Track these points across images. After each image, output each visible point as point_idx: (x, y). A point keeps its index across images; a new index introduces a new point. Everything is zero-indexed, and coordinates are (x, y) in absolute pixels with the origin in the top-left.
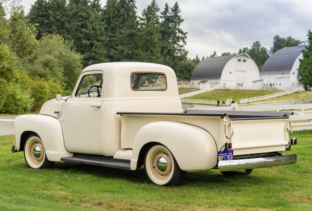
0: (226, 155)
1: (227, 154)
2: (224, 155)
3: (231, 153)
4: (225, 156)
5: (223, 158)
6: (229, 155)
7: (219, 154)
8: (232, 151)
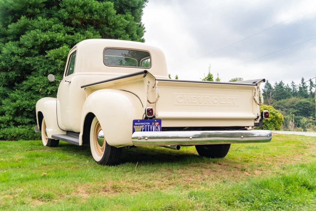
0: (149, 126)
1: (151, 124)
2: (144, 125)
3: (157, 123)
4: (146, 126)
5: (144, 129)
6: (154, 125)
7: (136, 124)
8: (159, 121)
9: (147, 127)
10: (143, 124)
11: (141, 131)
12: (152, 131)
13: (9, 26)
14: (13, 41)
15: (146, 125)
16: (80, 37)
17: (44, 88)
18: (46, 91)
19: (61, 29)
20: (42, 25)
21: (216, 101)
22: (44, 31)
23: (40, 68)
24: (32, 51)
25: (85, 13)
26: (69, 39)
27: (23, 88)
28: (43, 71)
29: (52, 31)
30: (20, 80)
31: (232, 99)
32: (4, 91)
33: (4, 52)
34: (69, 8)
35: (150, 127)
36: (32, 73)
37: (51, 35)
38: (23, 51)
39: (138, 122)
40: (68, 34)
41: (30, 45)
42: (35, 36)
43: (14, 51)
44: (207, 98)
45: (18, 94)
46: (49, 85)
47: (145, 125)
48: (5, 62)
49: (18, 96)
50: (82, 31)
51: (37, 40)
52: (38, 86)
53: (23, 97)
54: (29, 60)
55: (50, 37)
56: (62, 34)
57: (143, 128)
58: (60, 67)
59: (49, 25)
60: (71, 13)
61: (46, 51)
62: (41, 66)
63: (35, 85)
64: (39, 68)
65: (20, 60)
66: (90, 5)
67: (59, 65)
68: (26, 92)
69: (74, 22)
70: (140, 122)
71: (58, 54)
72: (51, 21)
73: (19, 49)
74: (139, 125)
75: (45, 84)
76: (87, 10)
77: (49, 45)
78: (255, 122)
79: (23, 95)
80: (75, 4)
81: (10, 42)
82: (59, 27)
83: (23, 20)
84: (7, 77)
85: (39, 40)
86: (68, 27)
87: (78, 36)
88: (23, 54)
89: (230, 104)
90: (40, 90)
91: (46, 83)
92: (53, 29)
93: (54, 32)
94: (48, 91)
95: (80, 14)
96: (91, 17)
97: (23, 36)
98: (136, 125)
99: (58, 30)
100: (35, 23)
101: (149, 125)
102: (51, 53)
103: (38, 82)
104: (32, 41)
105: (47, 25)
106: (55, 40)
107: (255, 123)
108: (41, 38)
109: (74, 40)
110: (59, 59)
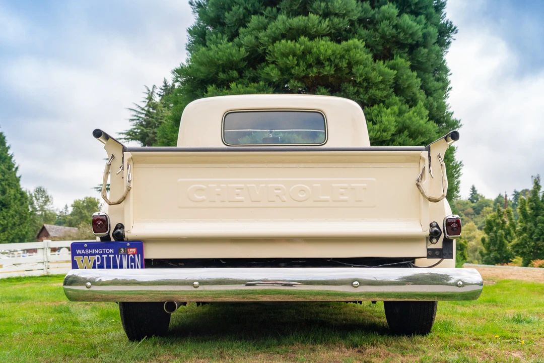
0: (111, 256)
1: (117, 252)
2: (101, 255)
3: (134, 250)
4: (105, 256)
5: (99, 263)
6: (125, 255)
7: (78, 252)
8: (139, 244)
9: (108, 259)
10: (96, 251)
11: (94, 267)
12: (121, 267)
15: (106, 254)
21: (302, 196)
25: (308, 65)
31: (353, 188)
34: (281, 62)
35: (114, 258)
39: (85, 248)
44: (276, 189)
47: (103, 254)
57: (98, 261)
66: (315, 50)
70: (88, 248)
74: (88, 255)
76: (312, 60)
78: (429, 247)
80: (290, 52)
89: (345, 201)
95: (300, 70)
96: (319, 73)
98: (79, 255)
101: (112, 254)
107: (428, 250)
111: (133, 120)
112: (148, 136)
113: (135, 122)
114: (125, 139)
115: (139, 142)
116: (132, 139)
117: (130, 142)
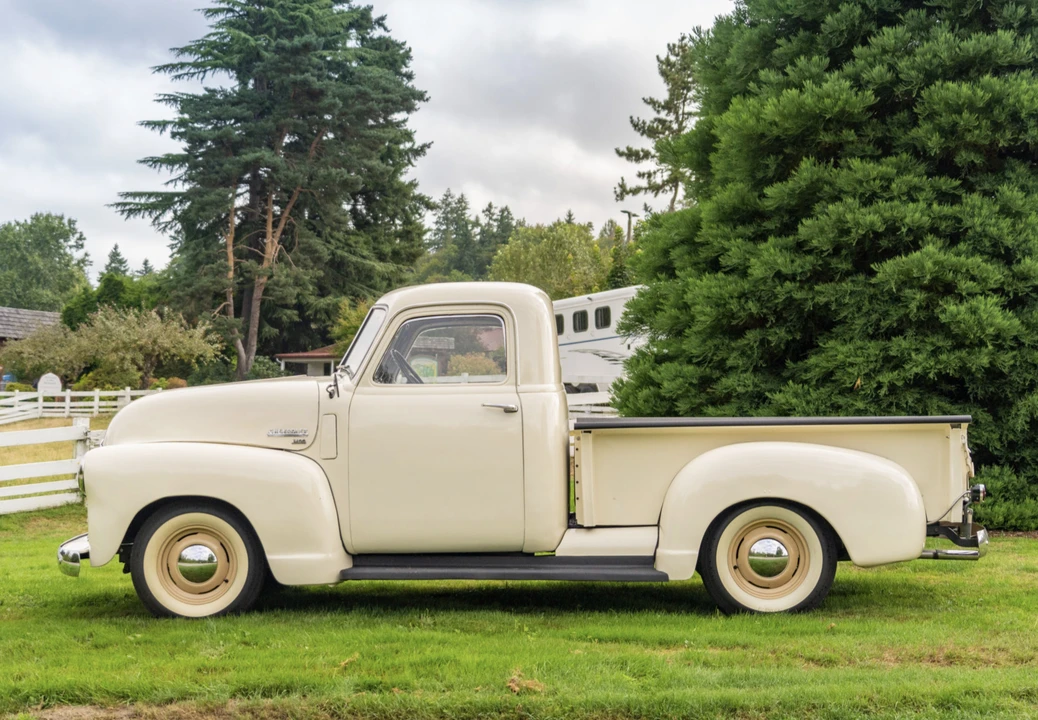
13: (768, 191)
14: (780, 236)
16: (981, 208)
17: (867, 376)
18: (875, 386)
19: (919, 189)
20: (860, 182)
22: (868, 200)
23: (856, 315)
24: (835, 263)
25: (997, 127)
26: (946, 218)
27: (809, 375)
28: (865, 324)
29: (891, 199)
30: (802, 349)
32: (756, 385)
33: (754, 272)
34: (945, 120)
36: (834, 330)
37: (887, 215)
38: (808, 267)
40: (940, 204)
41: (827, 247)
42: (841, 220)
43: (782, 269)
45: (796, 395)
46: (882, 366)
48: (759, 300)
49: (794, 401)
50: (987, 186)
51: (847, 232)
52: (850, 370)
53: (808, 403)
54: (825, 293)
55: (885, 221)
56: (922, 205)
58: (915, 310)
59: (881, 180)
60: (950, 132)
61: (872, 266)
62: (859, 309)
63: (842, 366)
64: (853, 314)
65: (798, 295)
66: (1011, 100)
67: (913, 306)
68: (817, 387)
69: (963, 157)
71: (908, 273)
72: (886, 167)
73: (798, 262)
75: (872, 366)
76: (1003, 117)
77: (884, 243)
79: (809, 398)
80: (963, 104)
81: (771, 239)
82: (912, 184)
83: (807, 169)
84: (763, 342)
85: (854, 230)
86: (943, 180)
87: (973, 207)
88: (809, 274)
90: (859, 382)
91: (876, 361)
92: (895, 194)
93: (896, 202)
94: (880, 386)
95: (980, 134)
96: (1016, 140)
97: (807, 222)
99: (911, 196)
100: (842, 178)
102: (887, 270)
103: (851, 360)
104: (831, 236)
105: (877, 182)
106: (899, 229)
108: (857, 224)
109: (959, 221)
110: (911, 287)
111: (216, 11)
112: (259, 57)
113: (221, 17)
114: (195, 65)
115: (233, 73)
116: (215, 67)
117: (209, 73)
